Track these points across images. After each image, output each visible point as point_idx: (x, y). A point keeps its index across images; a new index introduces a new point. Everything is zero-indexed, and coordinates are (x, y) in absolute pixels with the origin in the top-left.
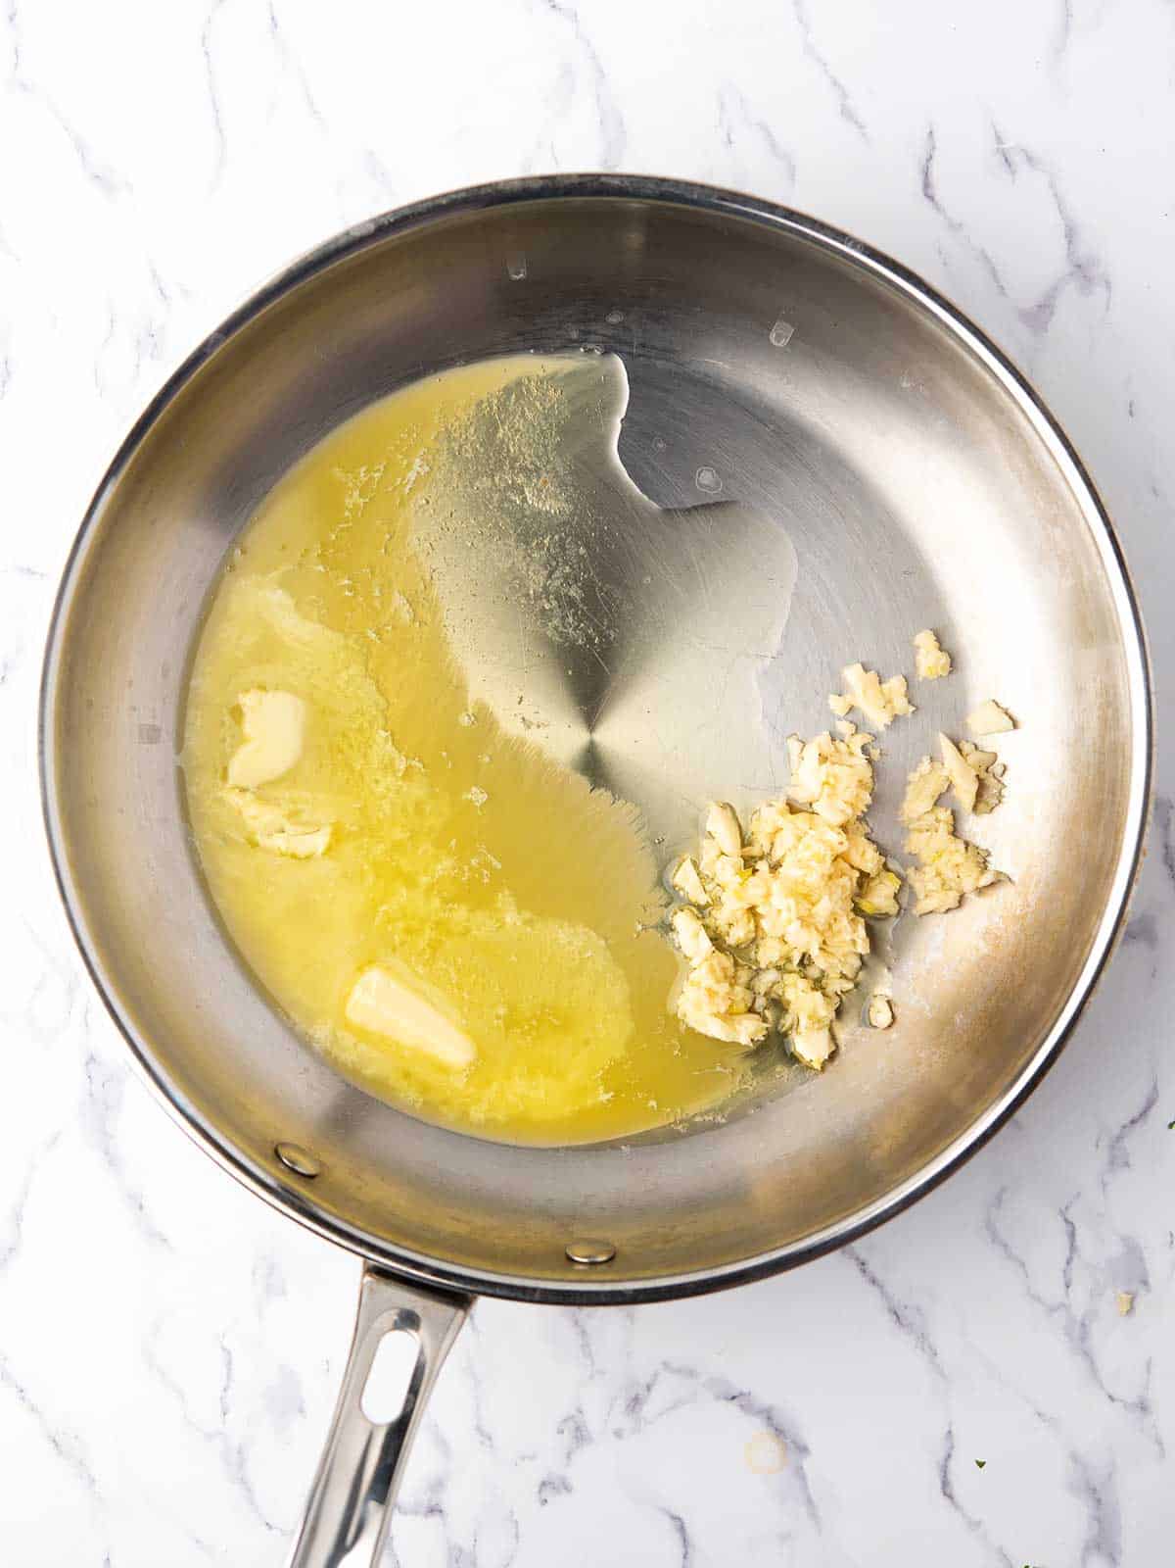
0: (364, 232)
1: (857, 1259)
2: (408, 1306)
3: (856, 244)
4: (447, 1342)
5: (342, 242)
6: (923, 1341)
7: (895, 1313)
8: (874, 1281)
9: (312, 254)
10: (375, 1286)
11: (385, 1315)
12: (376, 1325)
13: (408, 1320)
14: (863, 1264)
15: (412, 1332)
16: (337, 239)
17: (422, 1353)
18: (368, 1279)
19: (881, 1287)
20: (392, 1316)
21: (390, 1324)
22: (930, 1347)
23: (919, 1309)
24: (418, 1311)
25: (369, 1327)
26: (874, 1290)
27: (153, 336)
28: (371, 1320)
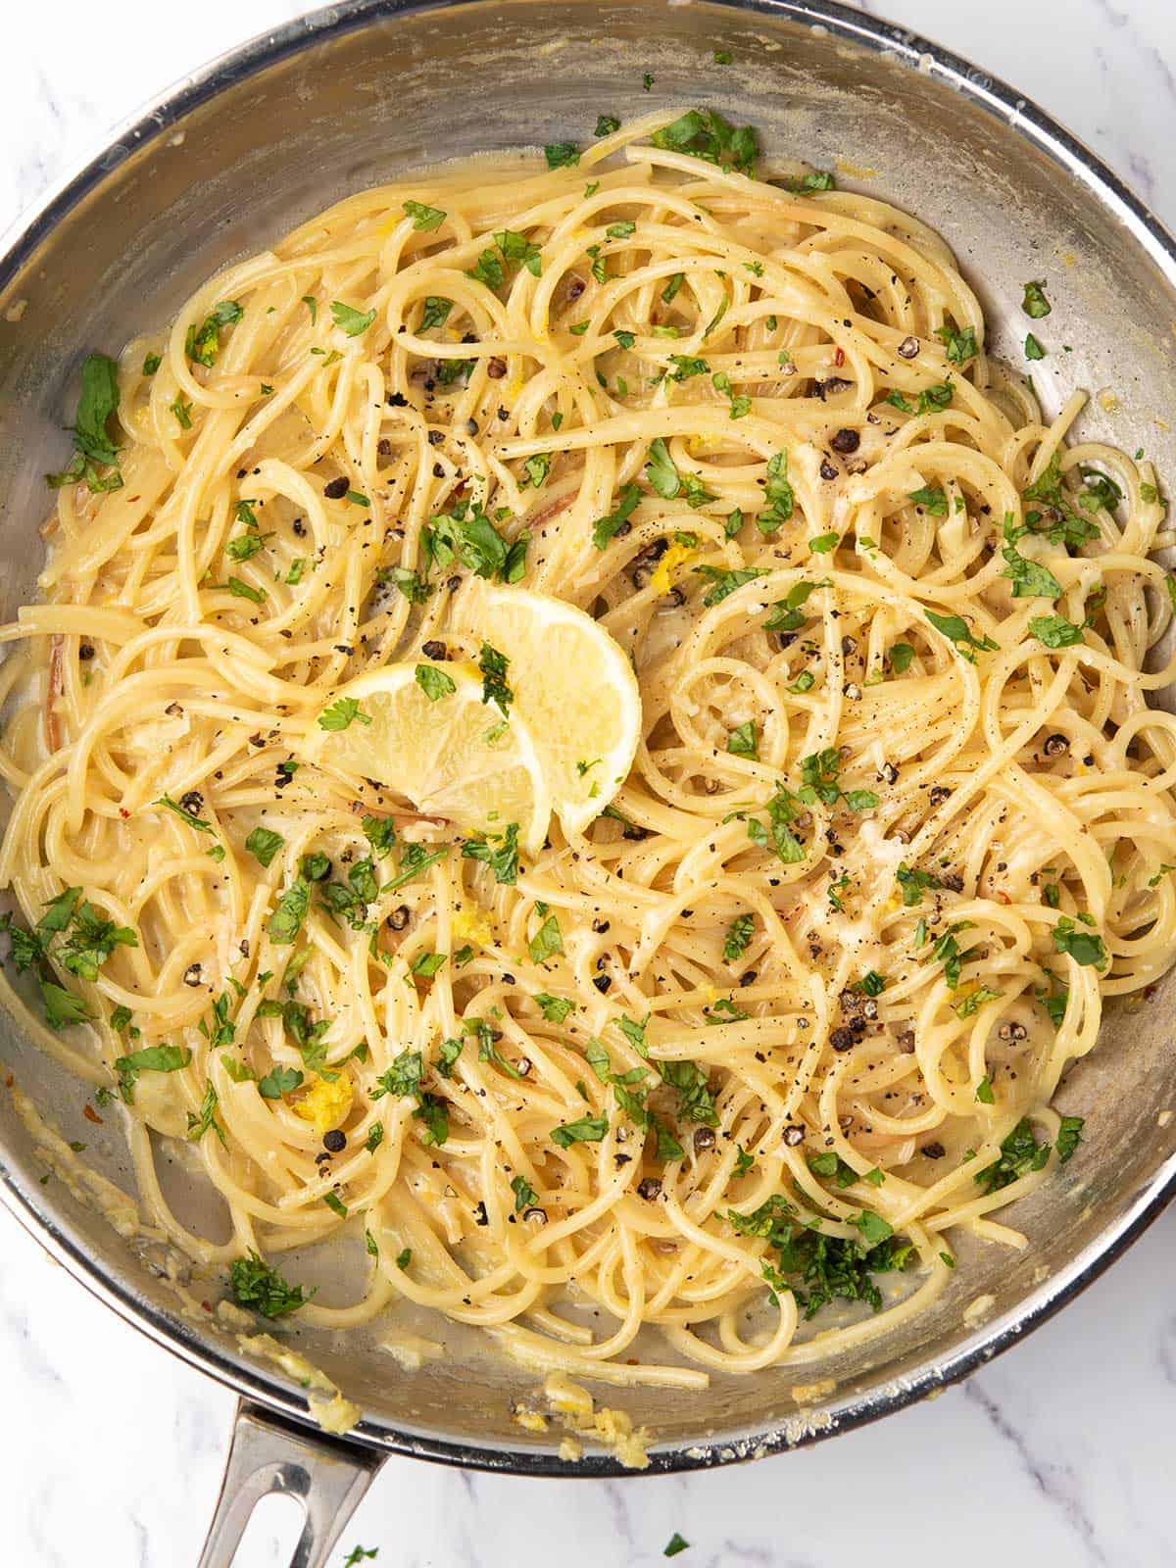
0: (326, 21)
1: (986, 1403)
2: (297, 1462)
3: (981, 77)
4: (341, 1515)
5: (294, 33)
6: (1075, 1512)
7: (1038, 1476)
8: (1009, 1433)
9: (252, 47)
10: (253, 1432)
11: (263, 1470)
12: (251, 1483)
13: (296, 1480)
14: (994, 1409)
15: (299, 1497)
16: (287, 29)
17: (309, 1524)
18: (244, 1420)
19: (1019, 1441)
20: (273, 1472)
21: (268, 1484)
22: (1086, 1523)
23: (1069, 1470)
24: (309, 1468)
25: (240, 1485)
26: (1011, 1445)
27: (41, 166)
28: (242, 1477)
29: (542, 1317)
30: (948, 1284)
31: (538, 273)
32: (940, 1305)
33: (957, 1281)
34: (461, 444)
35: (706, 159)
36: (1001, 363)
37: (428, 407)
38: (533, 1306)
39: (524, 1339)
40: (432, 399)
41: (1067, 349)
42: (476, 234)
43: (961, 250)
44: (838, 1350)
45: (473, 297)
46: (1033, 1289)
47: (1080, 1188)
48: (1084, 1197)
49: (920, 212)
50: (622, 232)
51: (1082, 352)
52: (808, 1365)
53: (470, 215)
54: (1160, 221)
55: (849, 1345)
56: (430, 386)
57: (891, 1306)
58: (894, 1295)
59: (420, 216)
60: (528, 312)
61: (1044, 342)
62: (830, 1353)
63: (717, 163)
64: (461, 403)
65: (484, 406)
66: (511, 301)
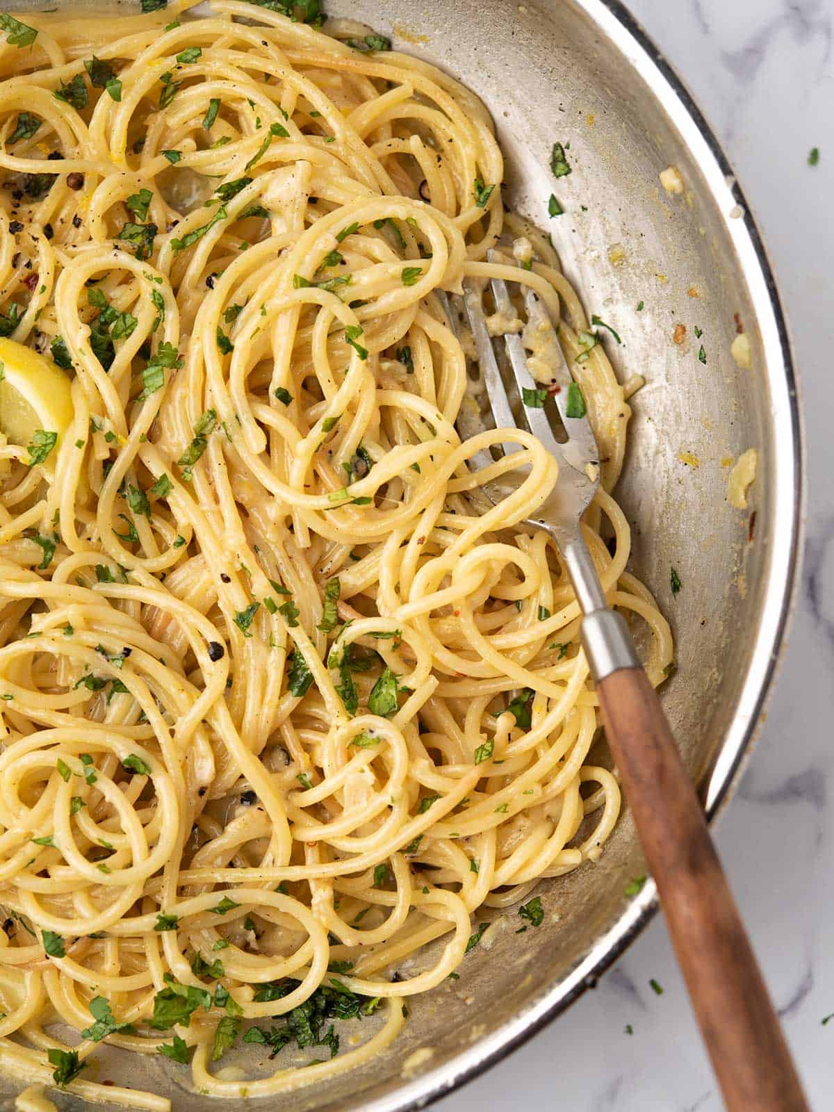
29: (34, 1036)
30: (399, 1035)
31: (117, 97)
32: (389, 1055)
33: (408, 1033)
34: (35, 239)
35: (279, 10)
36: (526, 220)
37: (14, 213)
38: (27, 1024)
39: (13, 1053)
40: (17, 206)
41: (584, 209)
42: (69, 60)
43: (498, 114)
44: (290, 1088)
45: (59, 116)
46: (469, 1045)
47: (528, 957)
48: (529, 965)
49: (464, 78)
50: (189, 57)
51: (597, 211)
52: (263, 1098)
53: (64, 43)
54: (669, 62)
55: (302, 1085)
56: (18, 195)
57: (346, 1052)
58: (351, 1042)
59: (14, 31)
60: (107, 135)
61: (565, 202)
62: (283, 1090)
63: (288, 15)
64: (42, 210)
65: (63, 215)
66: (93, 123)
